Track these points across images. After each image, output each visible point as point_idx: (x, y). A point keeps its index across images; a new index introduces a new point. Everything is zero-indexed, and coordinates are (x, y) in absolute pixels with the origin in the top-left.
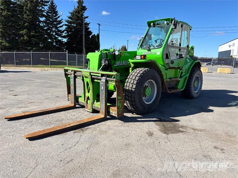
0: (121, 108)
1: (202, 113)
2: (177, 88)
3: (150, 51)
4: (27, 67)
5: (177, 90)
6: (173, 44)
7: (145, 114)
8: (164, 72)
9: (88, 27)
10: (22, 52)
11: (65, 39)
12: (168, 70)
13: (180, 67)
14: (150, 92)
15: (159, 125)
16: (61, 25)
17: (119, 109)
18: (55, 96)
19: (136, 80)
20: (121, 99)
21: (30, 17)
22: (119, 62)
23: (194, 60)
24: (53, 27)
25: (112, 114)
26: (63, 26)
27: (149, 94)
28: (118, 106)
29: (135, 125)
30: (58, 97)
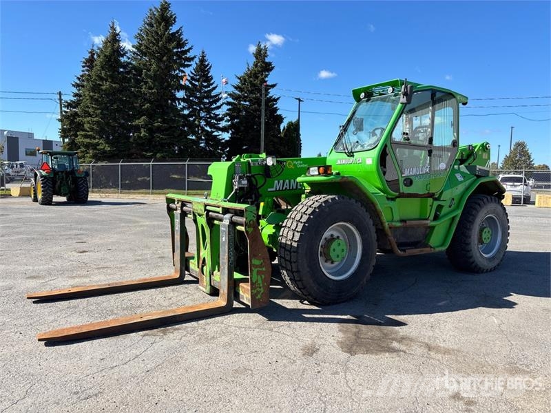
0: (261, 285)
1: (480, 308)
2: (427, 245)
3: (353, 156)
4: (143, 193)
5: (426, 250)
6: (408, 139)
7: (329, 304)
8: (382, 205)
9: (275, 106)
10: (136, 162)
11: (226, 133)
12: (398, 200)
13: (433, 194)
14: (343, 250)
15: (344, 332)
16: (218, 104)
17: (256, 288)
18: (158, 256)
19: (301, 222)
20: (261, 266)
21: (153, 91)
22: (281, 182)
23: (479, 177)
24: (201, 109)
25: (243, 299)
26: (222, 105)
27: (340, 256)
28: (254, 281)
29: (289, 327)
30: (163, 257)
